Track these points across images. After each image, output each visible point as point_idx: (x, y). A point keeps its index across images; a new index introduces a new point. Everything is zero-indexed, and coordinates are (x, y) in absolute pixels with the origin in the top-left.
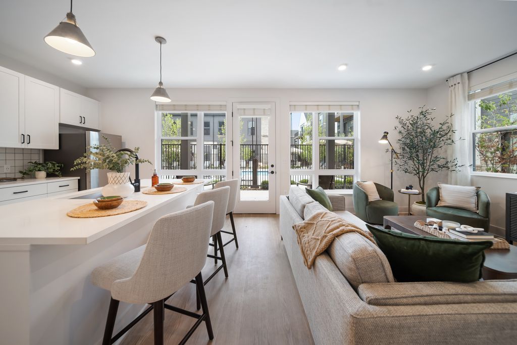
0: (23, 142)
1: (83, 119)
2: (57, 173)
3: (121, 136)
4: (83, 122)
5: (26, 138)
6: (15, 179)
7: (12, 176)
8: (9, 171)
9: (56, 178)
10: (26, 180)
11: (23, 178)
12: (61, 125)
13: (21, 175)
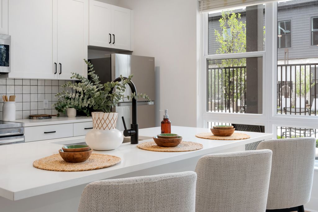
0: (55, 72)
1: (112, 36)
2: (85, 111)
3: (153, 58)
4: (112, 42)
5: (58, 68)
6: (50, 117)
7: (48, 113)
8: (47, 107)
9: (84, 117)
10: (61, 118)
11: (58, 116)
12: (90, 48)
13: (55, 112)
